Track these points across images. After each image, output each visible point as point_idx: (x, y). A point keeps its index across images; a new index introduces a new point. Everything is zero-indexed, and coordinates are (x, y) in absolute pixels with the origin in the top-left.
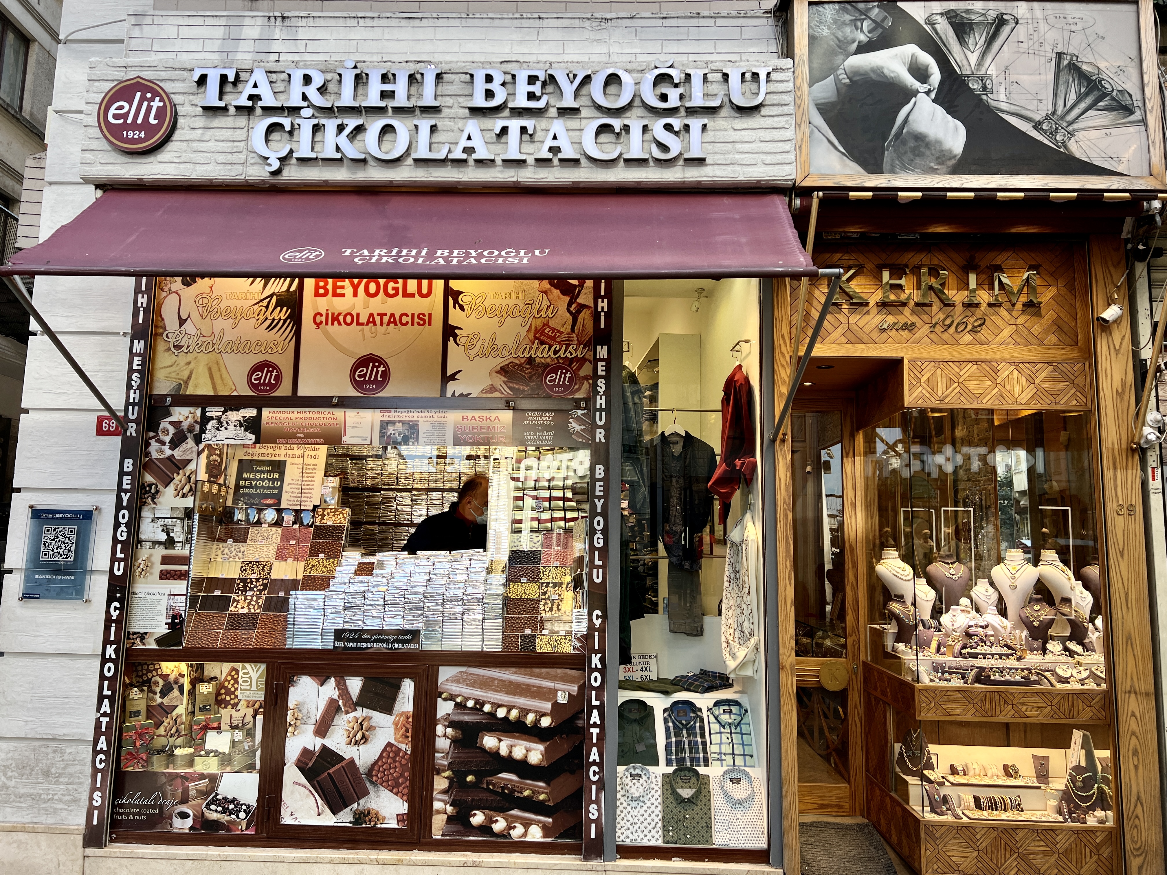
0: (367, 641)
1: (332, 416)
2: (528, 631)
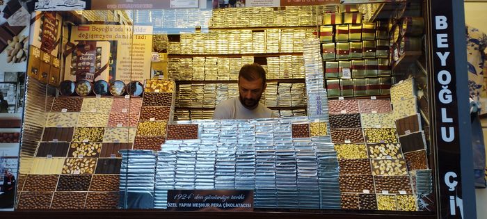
2: (366, 192)
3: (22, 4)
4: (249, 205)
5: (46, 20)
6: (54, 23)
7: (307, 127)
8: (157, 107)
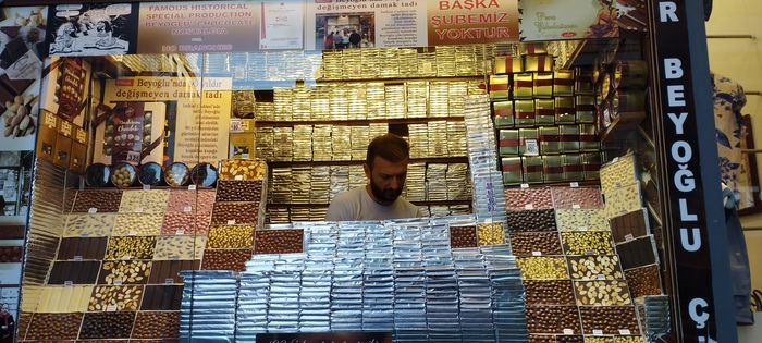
1: (244, 10)
2: (568, 332)
3: (29, 45)
5: (67, 71)
6: (79, 76)
7: (474, 232)
8: (239, 203)
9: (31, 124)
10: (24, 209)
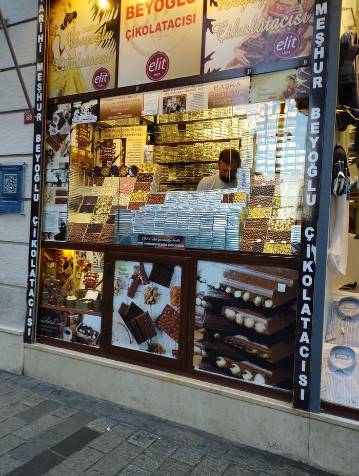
0: (156, 242)
1: (136, 98)
2: (259, 241)
3: (66, 120)
4: (182, 246)
5: (81, 129)
6: (87, 130)
7: (233, 196)
8: (144, 183)
9: (68, 152)
10: (67, 184)
